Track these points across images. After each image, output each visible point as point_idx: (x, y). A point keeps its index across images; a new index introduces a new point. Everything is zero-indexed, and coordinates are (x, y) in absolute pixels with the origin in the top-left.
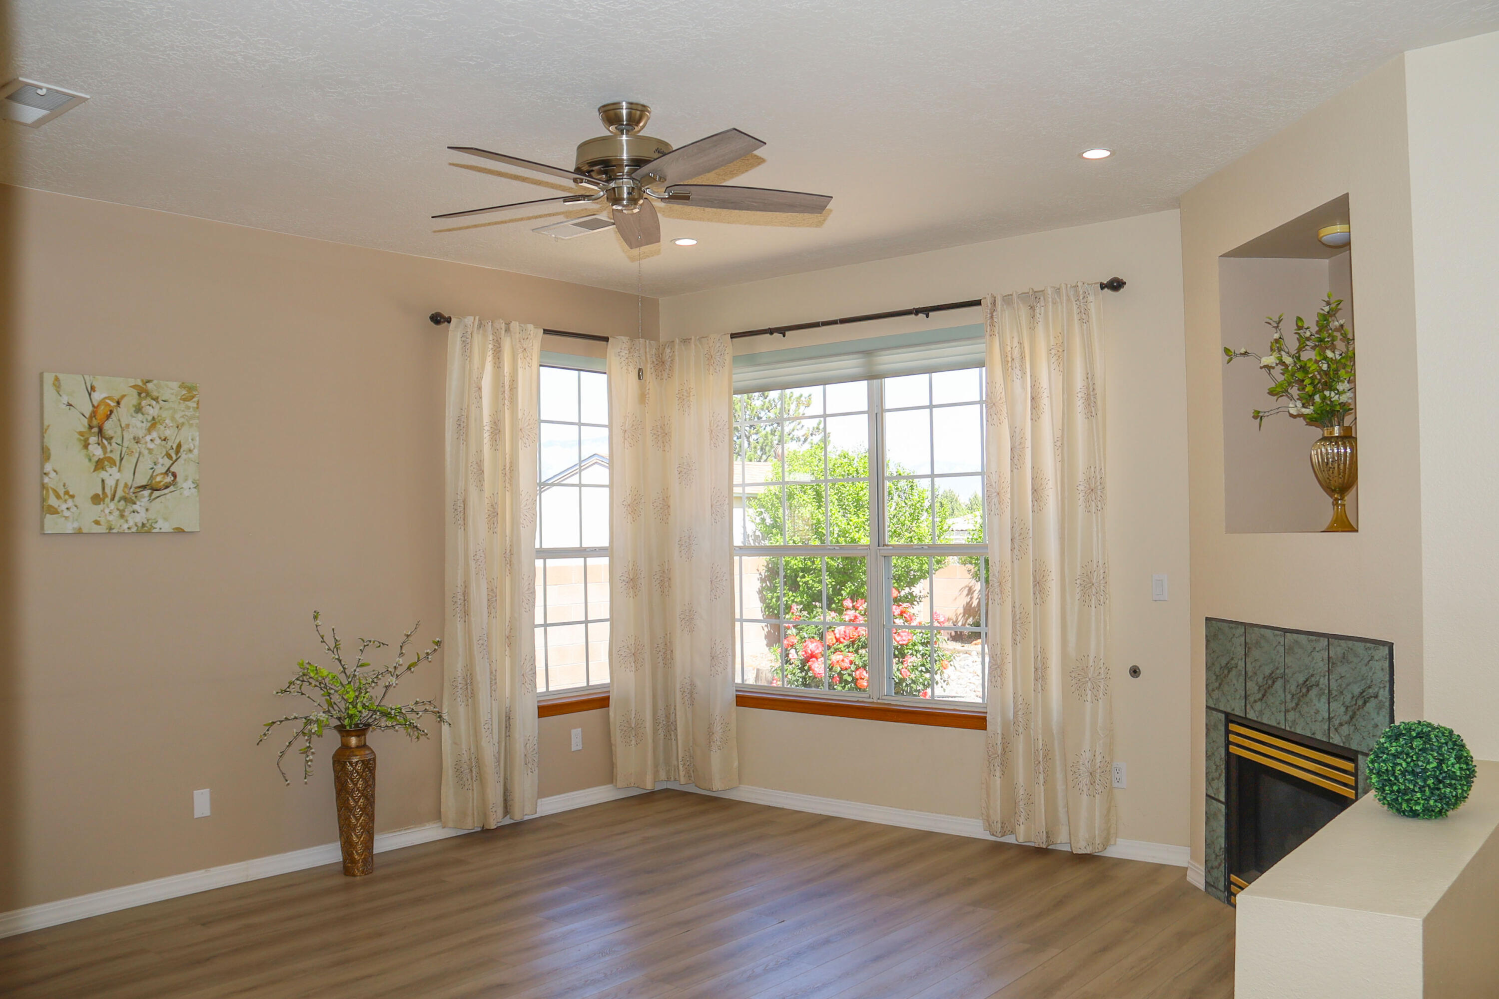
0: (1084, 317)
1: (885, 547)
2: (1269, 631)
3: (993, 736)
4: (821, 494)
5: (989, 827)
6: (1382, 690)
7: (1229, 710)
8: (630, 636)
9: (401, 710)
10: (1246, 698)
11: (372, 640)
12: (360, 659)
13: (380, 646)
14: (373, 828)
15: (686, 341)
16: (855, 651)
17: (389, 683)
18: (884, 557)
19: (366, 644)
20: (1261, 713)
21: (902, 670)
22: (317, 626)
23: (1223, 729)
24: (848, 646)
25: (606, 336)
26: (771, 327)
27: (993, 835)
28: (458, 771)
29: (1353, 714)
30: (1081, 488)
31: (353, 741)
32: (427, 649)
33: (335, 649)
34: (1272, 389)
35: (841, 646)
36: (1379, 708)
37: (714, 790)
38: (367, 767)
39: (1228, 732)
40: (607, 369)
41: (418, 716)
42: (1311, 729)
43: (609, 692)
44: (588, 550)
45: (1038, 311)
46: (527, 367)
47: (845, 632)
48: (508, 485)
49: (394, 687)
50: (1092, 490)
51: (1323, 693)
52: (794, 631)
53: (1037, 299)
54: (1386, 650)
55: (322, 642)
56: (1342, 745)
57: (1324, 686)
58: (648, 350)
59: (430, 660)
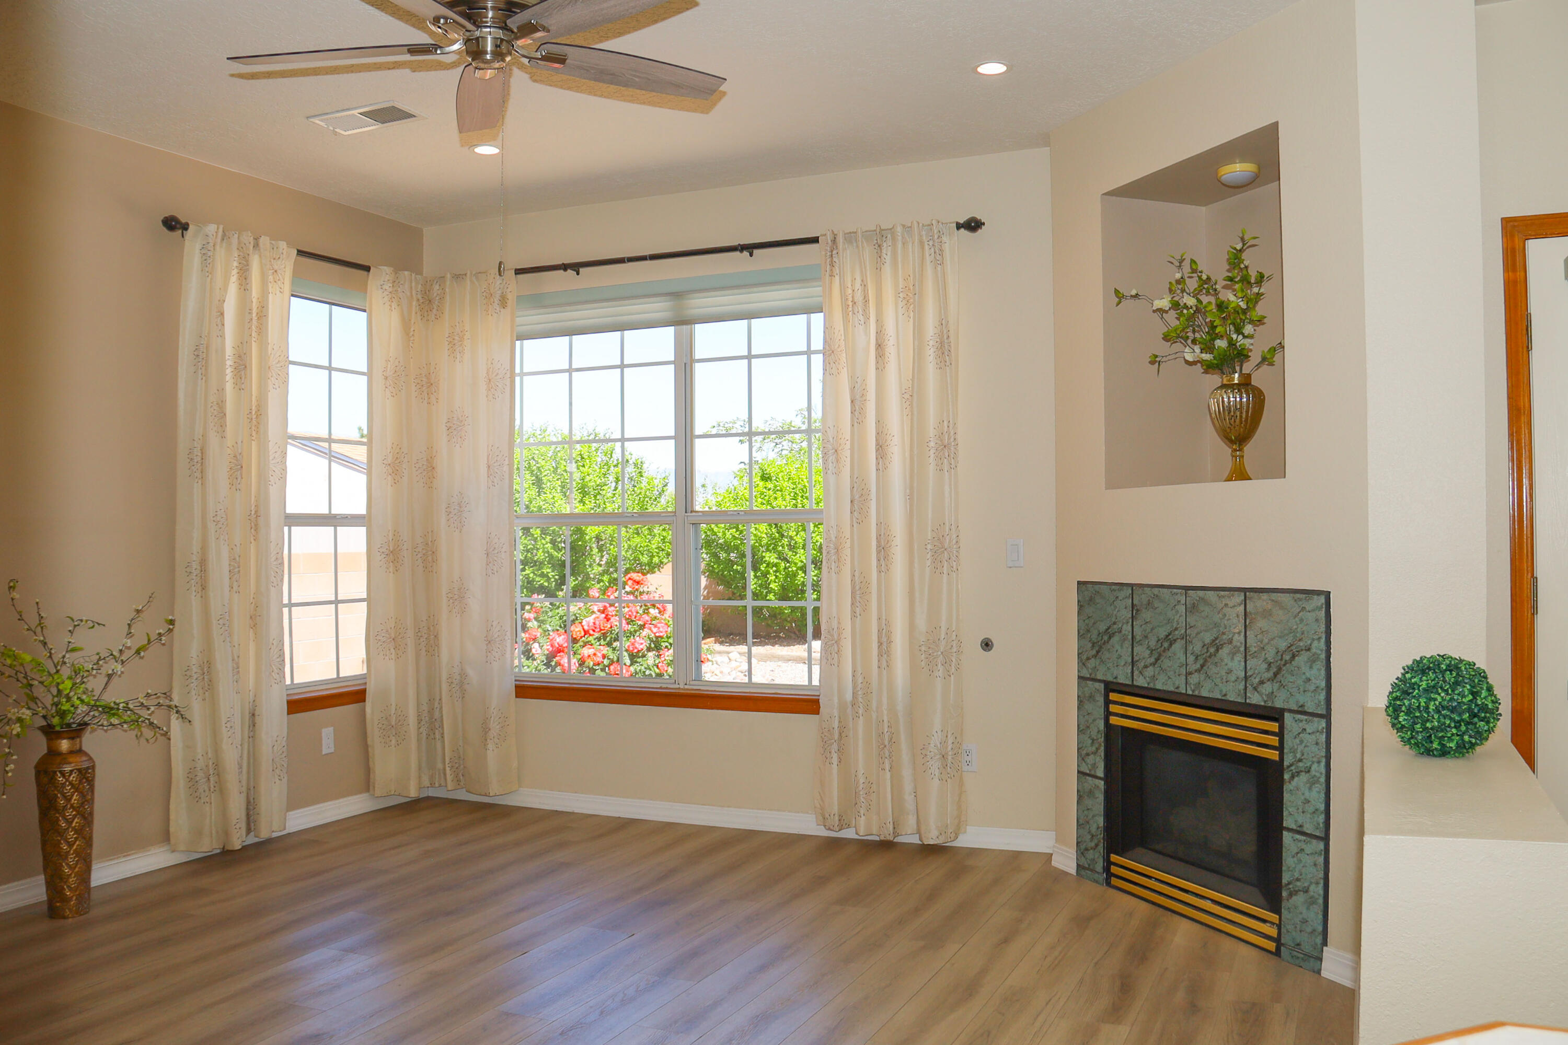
0: (938, 257)
1: (694, 514)
2: (1165, 590)
3: (829, 719)
4: (542, 480)
5: (824, 821)
6: (1316, 642)
7: (1110, 679)
8: (390, 618)
9: (127, 704)
10: (1133, 663)
11: (84, 619)
12: (70, 642)
13: (93, 627)
14: (90, 854)
15: (459, 277)
16: (607, 644)
17: (113, 670)
18: (693, 524)
19: (76, 623)
20: (1153, 678)
21: (660, 665)
22: (13, 599)
23: (1101, 700)
24: (599, 639)
25: (367, 264)
26: (565, 262)
27: (829, 829)
28: (191, 779)
29: (1279, 668)
30: (932, 444)
31: (65, 745)
32: (159, 630)
33: (39, 629)
34: (1166, 334)
35: (591, 638)
36: (1312, 661)
37: (491, 795)
38: (84, 778)
39: (1108, 702)
40: (367, 305)
41: (149, 712)
42: (1221, 691)
43: (366, 683)
44: (338, 517)
45: (884, 251)
46: (278, 292)
47: (594, 623)
48: (254, 434)
49: (120, 676)
50: (945, 446)
51: (1238, 651)
52: (536, 624)
53: (884, 238)
54: (1322, 599)
55: (19, 620)
56: (1263, 704)
57: (1239, 644)
58: (413, 284)
59: (163, 642)
